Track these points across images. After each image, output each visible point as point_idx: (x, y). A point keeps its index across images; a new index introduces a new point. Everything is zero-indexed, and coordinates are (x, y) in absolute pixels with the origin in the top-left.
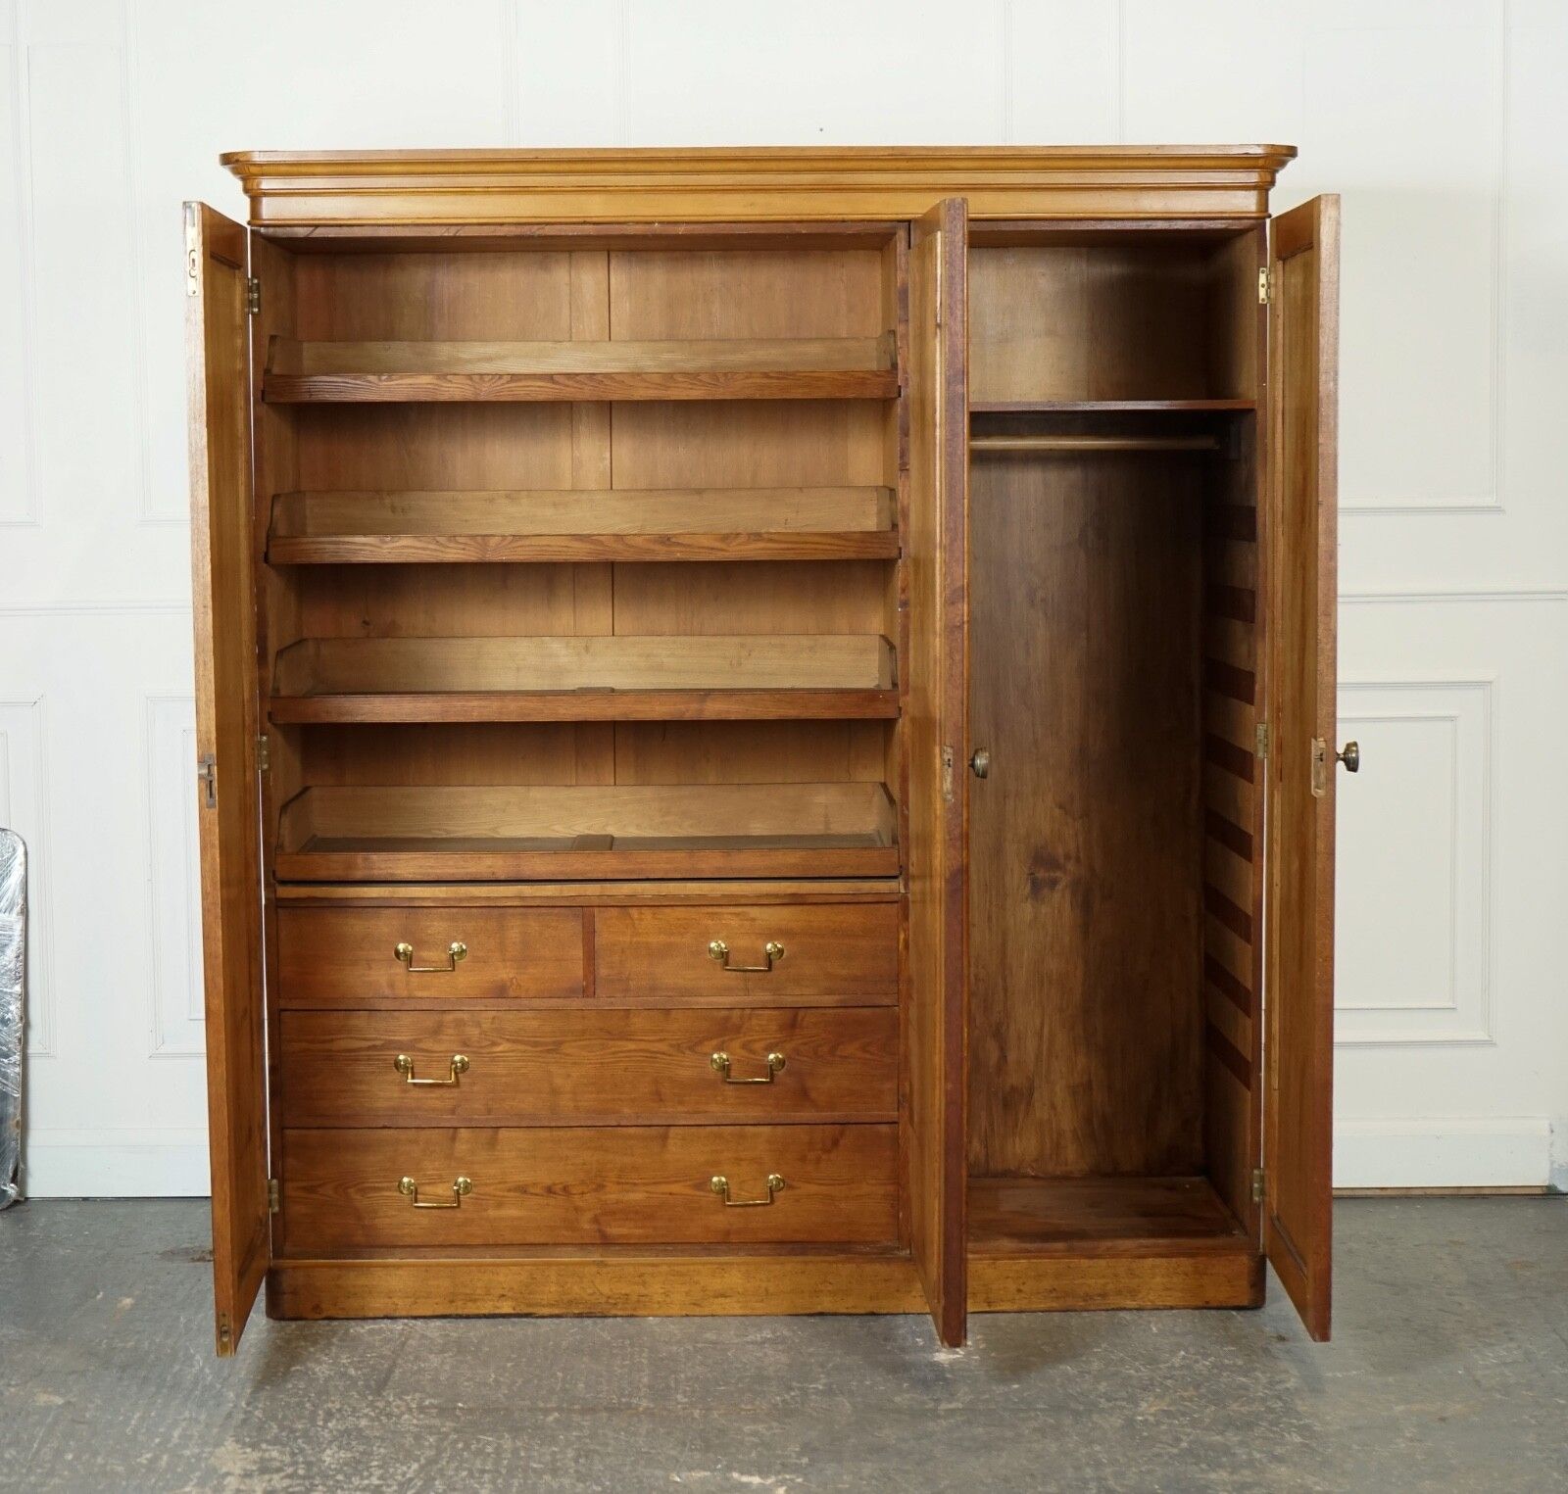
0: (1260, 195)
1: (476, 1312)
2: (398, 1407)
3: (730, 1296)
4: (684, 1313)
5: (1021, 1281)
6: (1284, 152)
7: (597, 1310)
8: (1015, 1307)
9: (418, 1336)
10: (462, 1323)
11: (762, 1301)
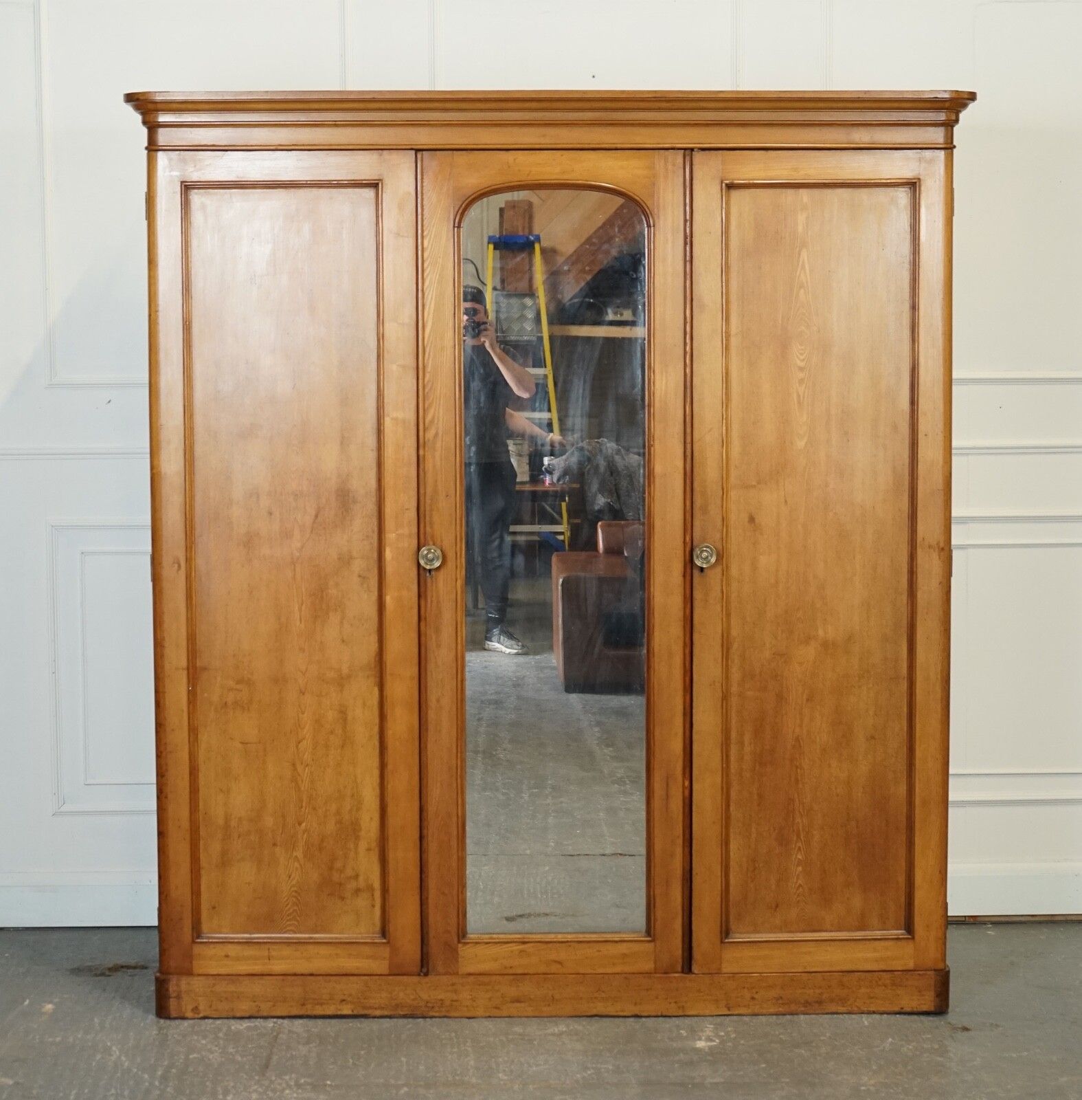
0: (946, 130)
1: (322, 1013)
2: (280, 1084)
3: (522, 1002)
4: (487, 1014)
5: (754, 991)
6: (966, 96)
7: (418, 1013)
8: (750, 1011)
9: (286, 1031)
10: (320, 1022)
11: (549, 1005)
